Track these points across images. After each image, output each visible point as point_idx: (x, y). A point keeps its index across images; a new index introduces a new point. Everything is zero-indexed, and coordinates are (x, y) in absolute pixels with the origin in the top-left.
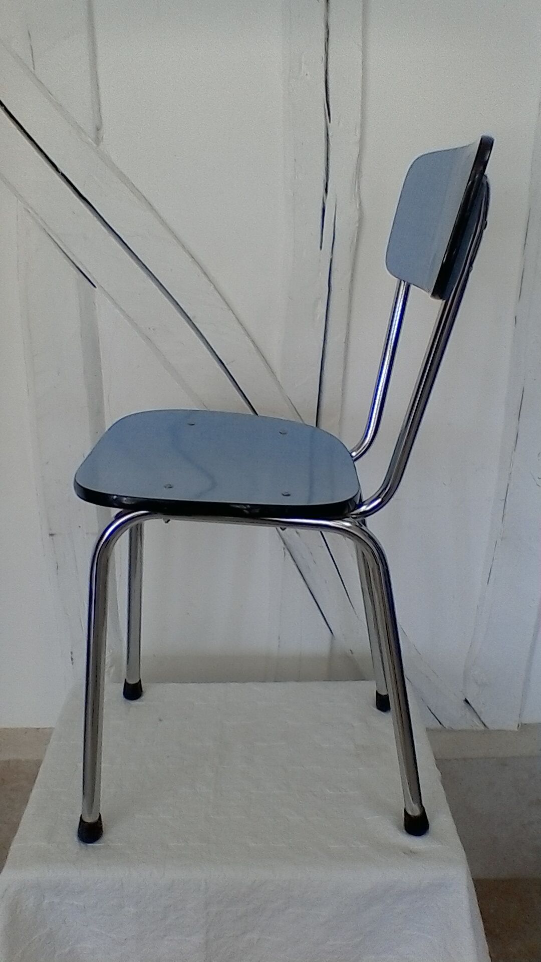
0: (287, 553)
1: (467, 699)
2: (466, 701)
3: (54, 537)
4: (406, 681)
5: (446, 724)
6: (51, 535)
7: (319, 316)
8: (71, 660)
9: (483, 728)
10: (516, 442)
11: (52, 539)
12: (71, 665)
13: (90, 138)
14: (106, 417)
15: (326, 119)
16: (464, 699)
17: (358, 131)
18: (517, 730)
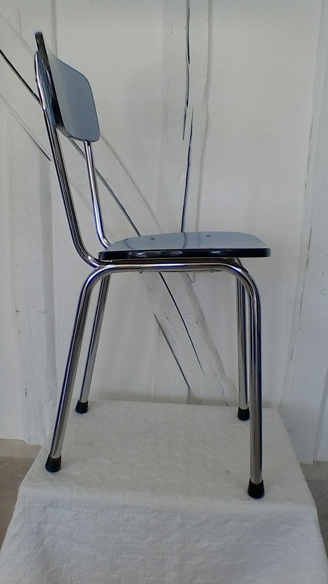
0: (160, 330)
6: (17, 311)
7: (182, 179)
8: (25, 394)
10: (307, 265)
11: (17, 314)
12: (25, 397)
15: (187, 62)
17: (206, 69)
18: (313, 464)
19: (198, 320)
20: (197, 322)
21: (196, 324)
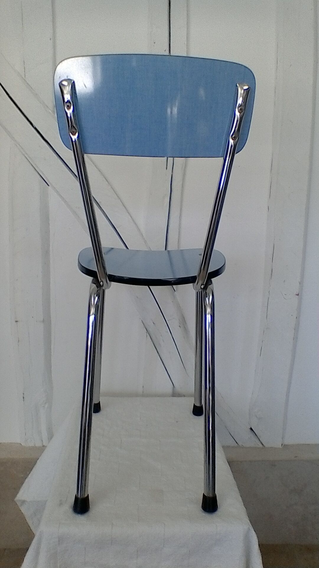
0: (148, 335)
1: (252, 428)
2: (251, 429)
3: (18, 322)
4: (216, 414)
5: (240, 444)
6: (17, 321)
7: (165, 203)
8: (22, 398)
9: (261, 445)
10: (272, 274)
12: (23, 400)
13: (50, 110)
14: (51, 256)
16: (250, 428)
18: (281, 447)
19: (180, 324)
20: (180, 326)
21: (179, 328)
